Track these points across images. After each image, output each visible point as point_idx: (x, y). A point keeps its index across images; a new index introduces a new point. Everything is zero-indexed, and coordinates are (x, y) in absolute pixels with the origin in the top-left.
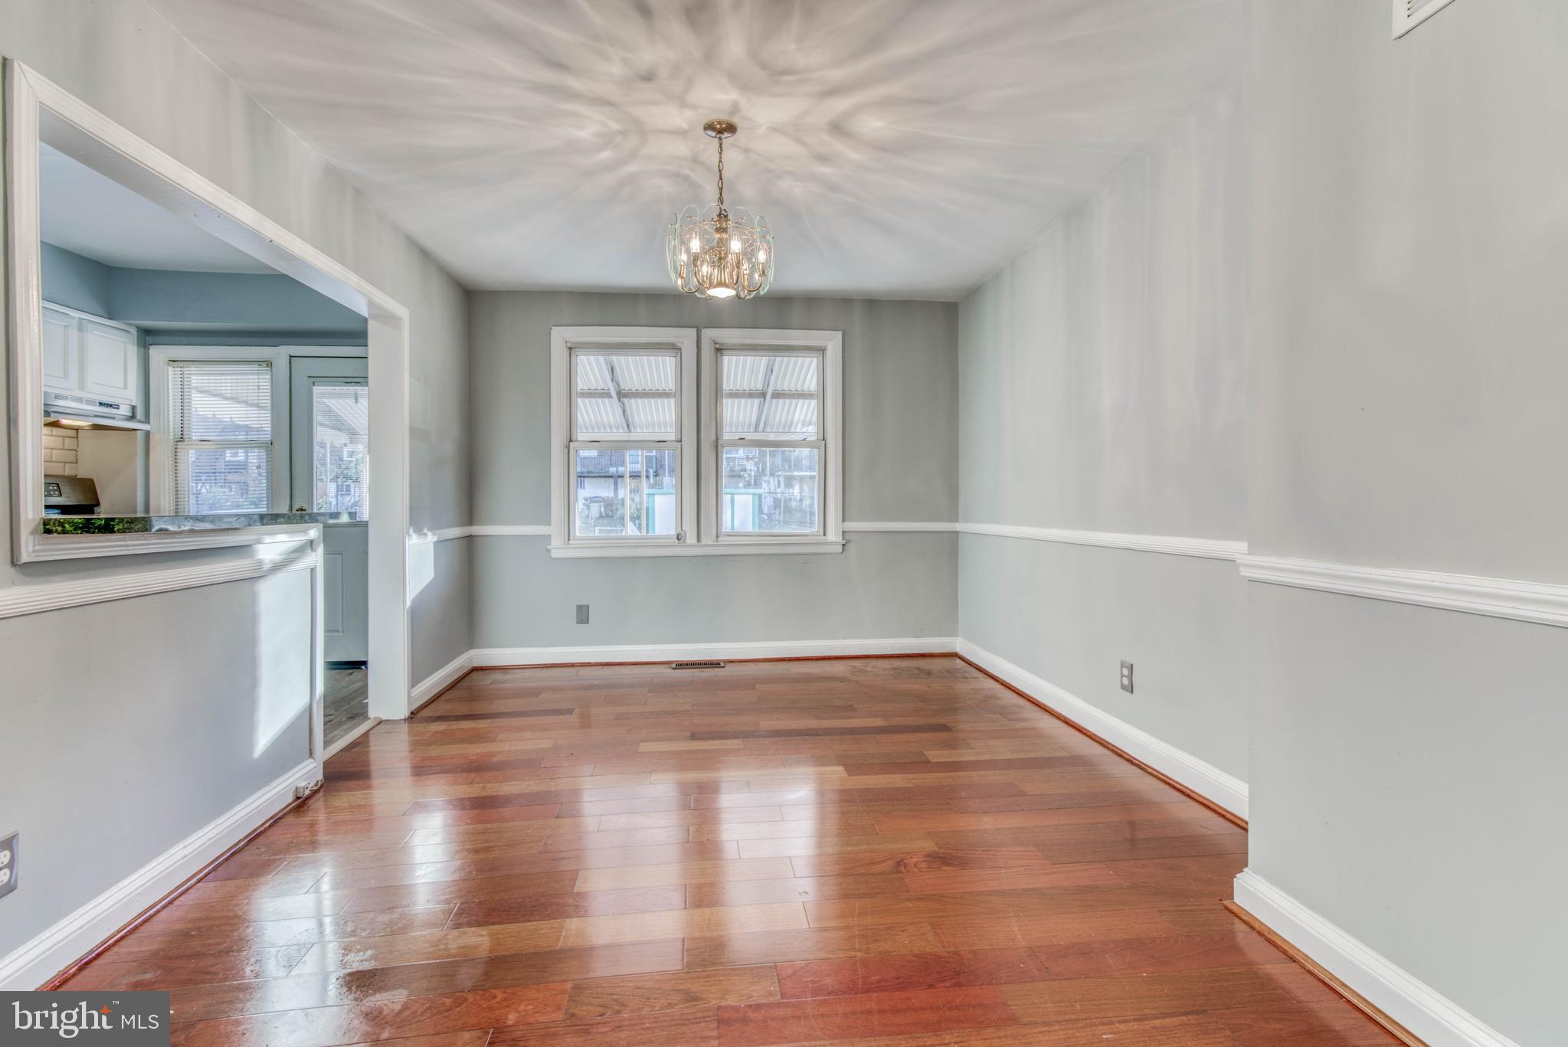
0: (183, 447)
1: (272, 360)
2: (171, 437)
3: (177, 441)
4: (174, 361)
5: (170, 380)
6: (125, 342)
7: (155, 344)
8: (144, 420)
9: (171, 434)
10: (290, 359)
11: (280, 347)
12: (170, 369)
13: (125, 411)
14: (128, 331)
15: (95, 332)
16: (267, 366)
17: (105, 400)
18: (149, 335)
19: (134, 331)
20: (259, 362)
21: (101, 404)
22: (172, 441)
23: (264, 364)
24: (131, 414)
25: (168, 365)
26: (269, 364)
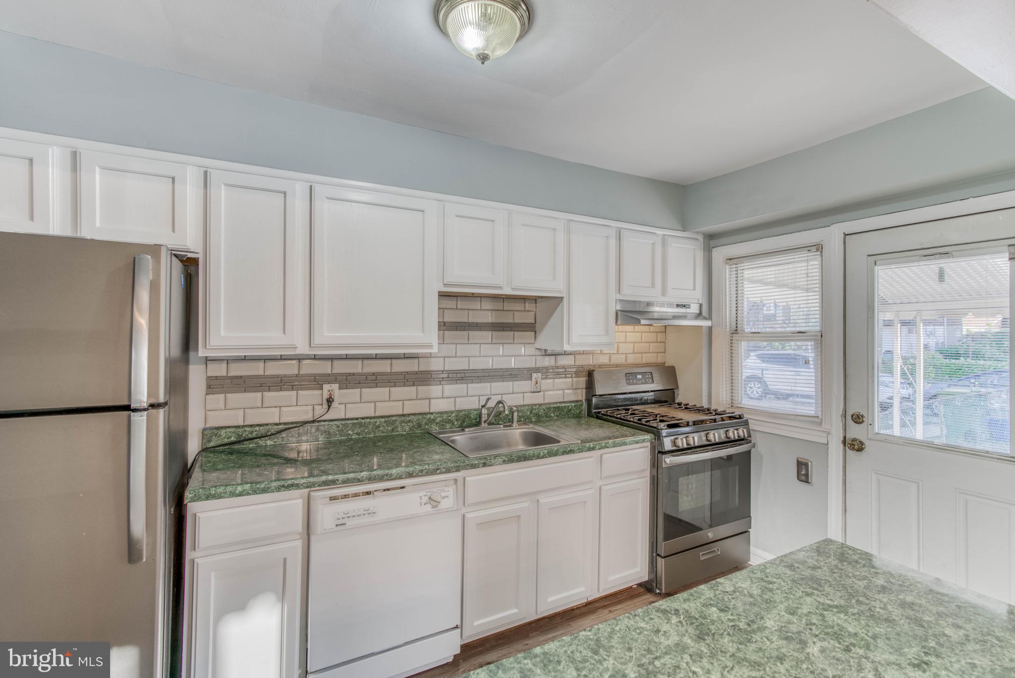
0: (738, 338)
1: (822, 243)
2: (728, 330)
3: (733, 333)
4: (731, 259)
5: (727, 277)
6: (694, 249)
7: (716, 247)
8: (707, 317)
9: (728, 327)
10: (845, 239)
11: (832, 227)
12: (728, 267)
13: (694, 309)
14: (697, 239)
15: (673, 244)
16: (817, 250)
17: (680, 302)
18: (712, 239)
19: (701, 238)
20: (808, 248)
21: (678, 305)
22: (728, 333)
23: (814, 249)
24: (698, 312)
25: (726, 263)
26: (819, 248)
